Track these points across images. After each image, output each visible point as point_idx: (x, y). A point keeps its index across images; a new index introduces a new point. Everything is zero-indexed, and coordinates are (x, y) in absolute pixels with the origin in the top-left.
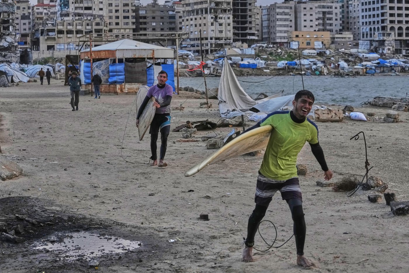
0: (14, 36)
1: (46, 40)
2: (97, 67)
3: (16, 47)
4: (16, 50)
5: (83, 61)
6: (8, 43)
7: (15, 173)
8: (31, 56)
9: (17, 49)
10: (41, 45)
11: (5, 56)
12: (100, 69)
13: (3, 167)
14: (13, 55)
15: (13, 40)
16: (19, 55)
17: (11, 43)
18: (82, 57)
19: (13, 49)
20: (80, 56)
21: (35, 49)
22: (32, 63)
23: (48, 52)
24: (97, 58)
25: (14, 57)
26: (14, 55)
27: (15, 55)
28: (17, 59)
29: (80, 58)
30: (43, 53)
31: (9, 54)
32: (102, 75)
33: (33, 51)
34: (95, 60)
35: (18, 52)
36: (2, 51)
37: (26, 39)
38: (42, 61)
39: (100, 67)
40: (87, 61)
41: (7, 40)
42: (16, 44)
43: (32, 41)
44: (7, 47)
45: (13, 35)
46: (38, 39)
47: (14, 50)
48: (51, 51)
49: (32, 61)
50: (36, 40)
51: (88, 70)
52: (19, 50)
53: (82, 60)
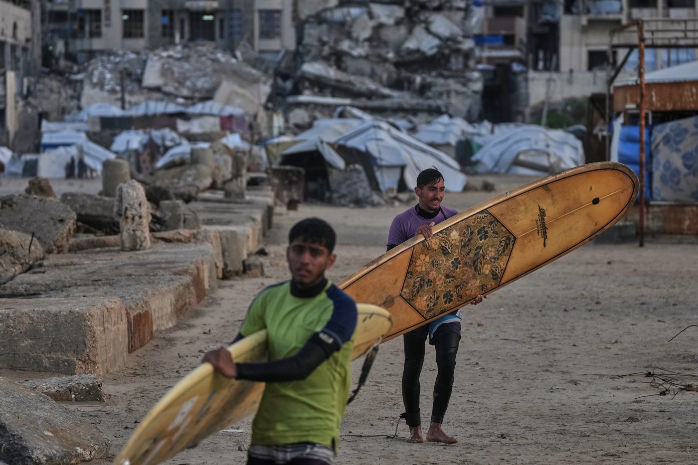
0: (461, 14)
1: (585, 30)
2: (667, 140)
3: (467, 55)
4: (466, 67)
5: (621, 120)
6: (436, 42)
7: (80, 450)
8: (523, 91)
9: (472, 63)
10: (565, 51)
11: (423, 90)
12: (678, 150)
13: (46, 433)
14: (453, 84)
15: (457, 30)
16: (478, 86)
17: (448, 39)
18: (618, 106)
19: (456, 63)
20: (611, 97)
21: (541, 65)
22: (528, 118)
23: (589, 75)
24: (669, 107)
25: (458, 93)
26: (459, 87)
27: (465, 84)
28: (468, 102)
29: (611, 107)
30: (570, 81)
31: (441, 81)
32: (684, 171)
33: (532, 74)
34: (662, 117)
35: (476, 75)
36: (415, 72)
37: (512, 27)
38: (564, 110)
39: (678, 143)
40: (632, 119)
41: (433, 28)
42: (468, 44)
43: (530, 33)
44: (433, 57)
45: (459, 9)
46: (554, 27)
47: (460, 66)
48: (602, 75)
49: (527, 111)
50: (546, 30)
51: (633, 150)
52: (480, 66)
53: (618, 115)
